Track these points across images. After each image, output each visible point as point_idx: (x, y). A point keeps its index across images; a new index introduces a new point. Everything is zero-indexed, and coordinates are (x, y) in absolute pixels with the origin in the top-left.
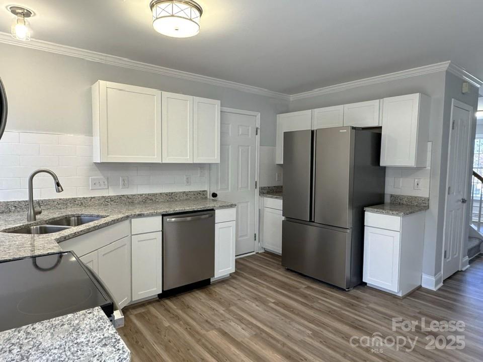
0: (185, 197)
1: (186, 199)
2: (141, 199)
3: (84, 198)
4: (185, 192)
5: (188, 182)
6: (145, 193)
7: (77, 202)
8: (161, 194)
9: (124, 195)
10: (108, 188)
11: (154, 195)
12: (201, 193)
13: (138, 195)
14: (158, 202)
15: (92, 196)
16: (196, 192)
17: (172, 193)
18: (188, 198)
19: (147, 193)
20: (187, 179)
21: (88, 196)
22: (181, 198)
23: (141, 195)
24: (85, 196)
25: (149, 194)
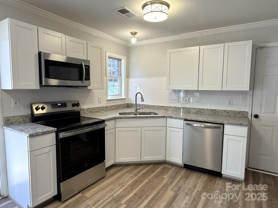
0: (226, 114)
1: (226, 116)
2: (194, 111)
3: (167, 107)
4: (226, 110)
5: (230, 103)
6: (197, 108)
7: (164, 108)
8: (207, 109)
9: (185, 108)
10: (178, 103)
11: (203, 109)
12: (240, 112)
13: (193, 108)
14: (205, 114)
15: (171, 106)
16: (235, 111)
17: (215, 110)
18: (228, 115)
19: (198, 108)
20: (229, 101)
21: (169, 106)
22: (222, 114)
23: (195, 109)
24: (168, 106)
25: (199, 109)
